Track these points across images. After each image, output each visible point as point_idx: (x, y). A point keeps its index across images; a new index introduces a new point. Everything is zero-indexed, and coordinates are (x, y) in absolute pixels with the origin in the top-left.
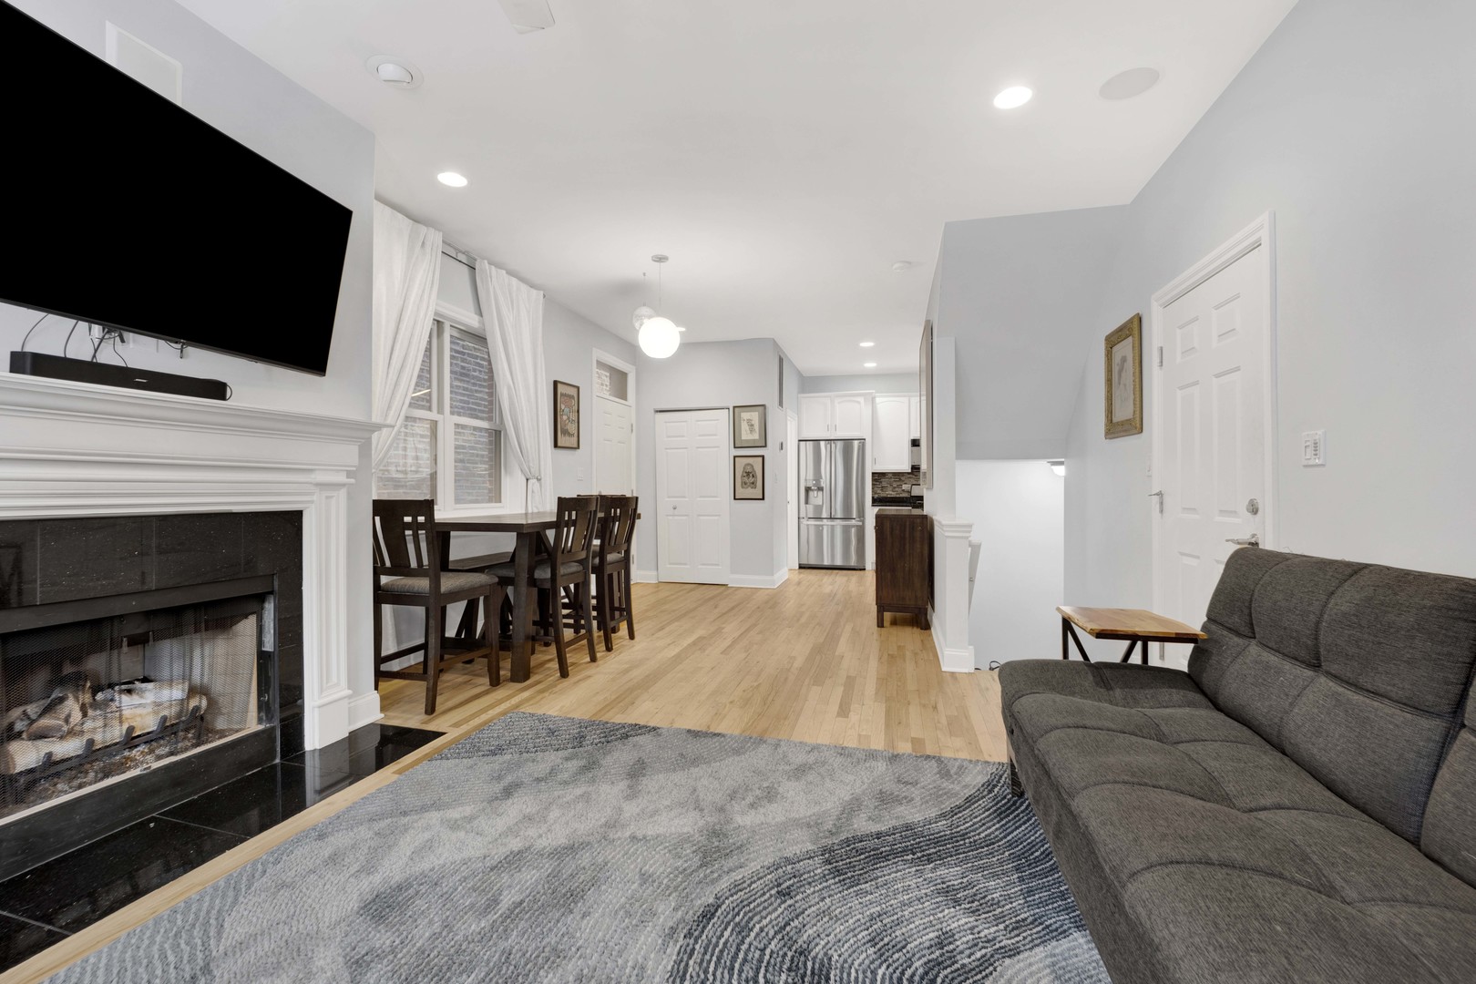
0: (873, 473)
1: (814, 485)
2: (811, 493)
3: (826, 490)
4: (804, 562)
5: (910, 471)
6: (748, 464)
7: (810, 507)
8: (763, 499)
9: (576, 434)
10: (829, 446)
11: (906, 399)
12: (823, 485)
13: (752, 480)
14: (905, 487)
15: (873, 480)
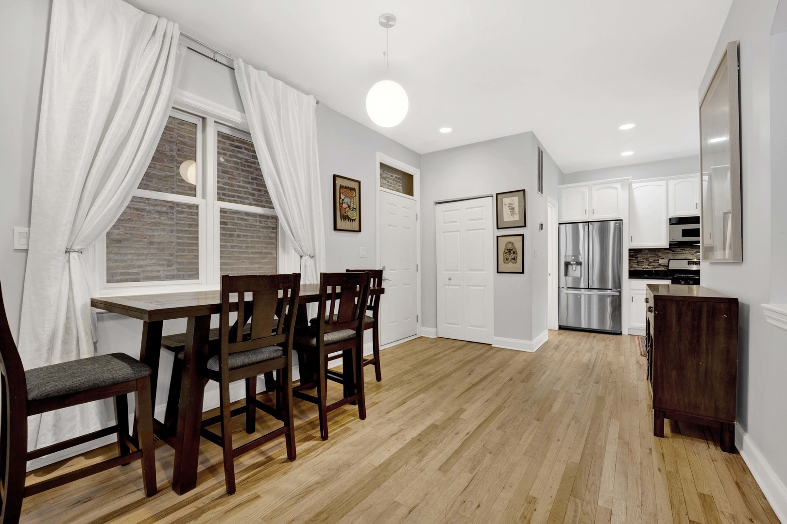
0: (630, 250)
1: (573, 260)
2: (570, 267)
3: (585, 265)
4: (564, 324)
5: (668, 247)
6: (510, 242)
7: (569, 279)
8: (523, 272)
9: (357, 220)
10: (586, 227)
11: (663, 183)
12: (581, 260)
13: (513, 256)
14: (661, 261)
15: (630, 256)
